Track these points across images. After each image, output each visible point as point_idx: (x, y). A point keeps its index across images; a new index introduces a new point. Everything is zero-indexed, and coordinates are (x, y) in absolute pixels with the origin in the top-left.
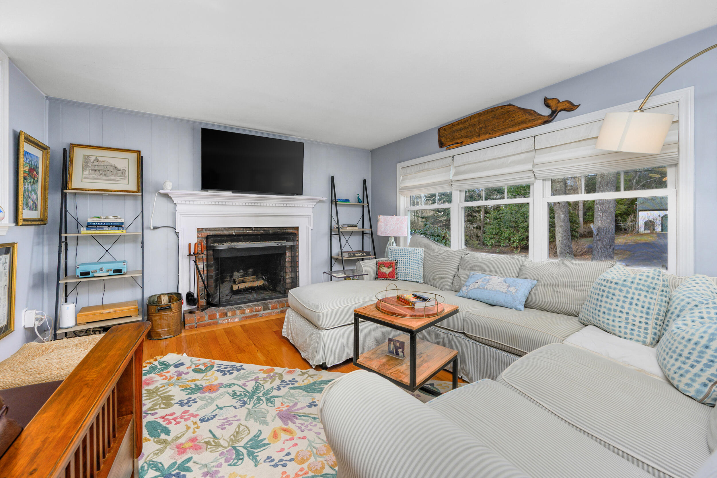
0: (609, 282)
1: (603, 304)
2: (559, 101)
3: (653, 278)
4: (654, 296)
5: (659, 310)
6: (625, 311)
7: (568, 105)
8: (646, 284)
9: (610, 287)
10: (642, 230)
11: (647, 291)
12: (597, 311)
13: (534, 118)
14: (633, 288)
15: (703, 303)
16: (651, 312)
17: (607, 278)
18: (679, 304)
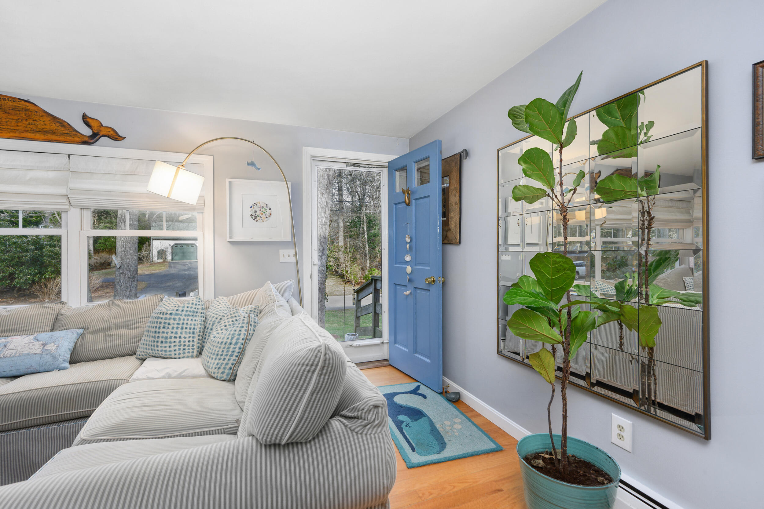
0: (165, 314)
1: (161, 335)
2: (102, 125)
3: (196, 304)
4: (197, 319)
5: (200, 328)
6: (178, 336)
7: (112, 132)
8: (192, 310)
9: (166, 319)
10: (155, 258)
11: (193, 316)
12: (155, 343)
13: (68, 132)
14: (183, 315)
15: (224, 316)
16: (195, 331)
17: (163, 311)
18: (211, 321)
